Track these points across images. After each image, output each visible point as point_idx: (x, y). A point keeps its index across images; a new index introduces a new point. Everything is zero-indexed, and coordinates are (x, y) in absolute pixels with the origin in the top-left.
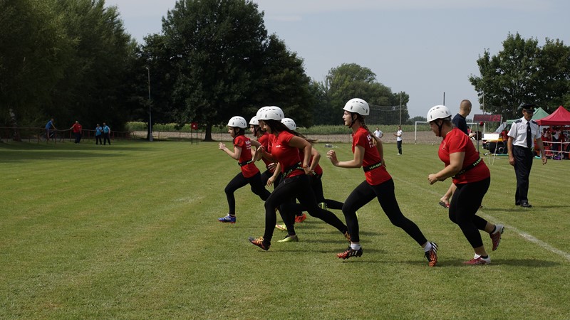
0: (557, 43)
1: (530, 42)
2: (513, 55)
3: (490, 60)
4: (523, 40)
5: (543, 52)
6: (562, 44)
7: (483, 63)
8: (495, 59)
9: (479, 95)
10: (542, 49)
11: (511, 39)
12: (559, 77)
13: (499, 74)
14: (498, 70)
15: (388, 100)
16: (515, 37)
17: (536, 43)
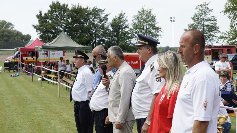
0: (78, 6)
1: (64, 5)
2: (56, 12)
3: (43, 15)
4: (60, 4)
5: (72, 11)
6: (81, 6)
7: (40, 17)
8: (45, 14)
9: (38, 34)
10: (70, 9)
11: (53, 3)
12: (81, 24)
13: (48, 22)
14: (48, 20)
15: (21, 38)
16: (56, 3)
17: (67, 5)
